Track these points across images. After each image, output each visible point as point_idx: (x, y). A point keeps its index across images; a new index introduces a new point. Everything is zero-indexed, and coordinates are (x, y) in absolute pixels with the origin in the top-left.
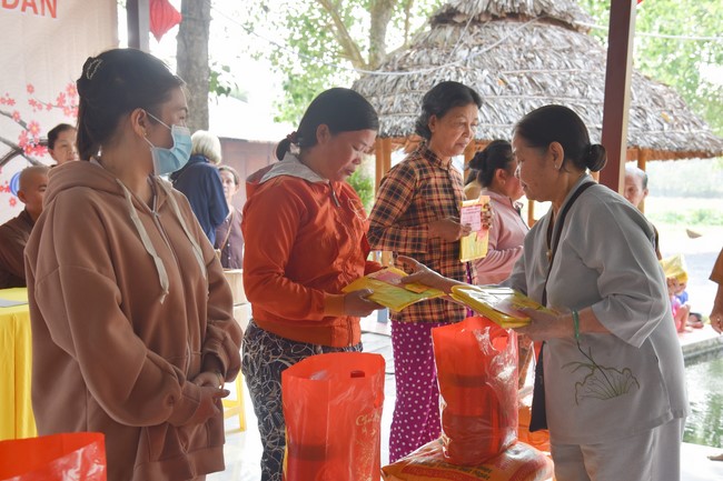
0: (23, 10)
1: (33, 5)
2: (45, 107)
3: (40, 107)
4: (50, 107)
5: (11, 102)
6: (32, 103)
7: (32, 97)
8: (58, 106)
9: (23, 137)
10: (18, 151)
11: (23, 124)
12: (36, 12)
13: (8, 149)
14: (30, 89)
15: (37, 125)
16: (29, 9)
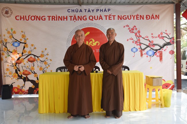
0: (151, 19)
1: (154, 18)
2: (155, 37)
3: (154, 38)
4: (156, 37)
5: (148, 37)
6: (152, 37)
7: (152, 36)
8: (158, 37)
9: (149, 44)
10: (148, 46)
11: (150, 41)
12: (154, 19)
13: (146, 46)
14: (152, 34)
15: (153, 41)
16: (153, 19)
